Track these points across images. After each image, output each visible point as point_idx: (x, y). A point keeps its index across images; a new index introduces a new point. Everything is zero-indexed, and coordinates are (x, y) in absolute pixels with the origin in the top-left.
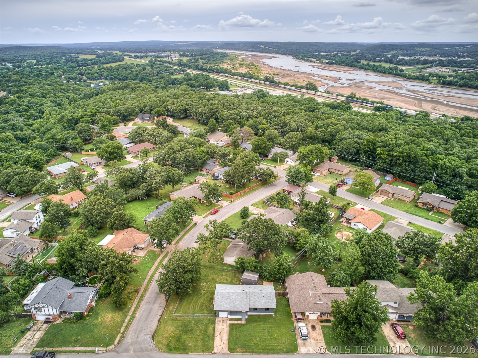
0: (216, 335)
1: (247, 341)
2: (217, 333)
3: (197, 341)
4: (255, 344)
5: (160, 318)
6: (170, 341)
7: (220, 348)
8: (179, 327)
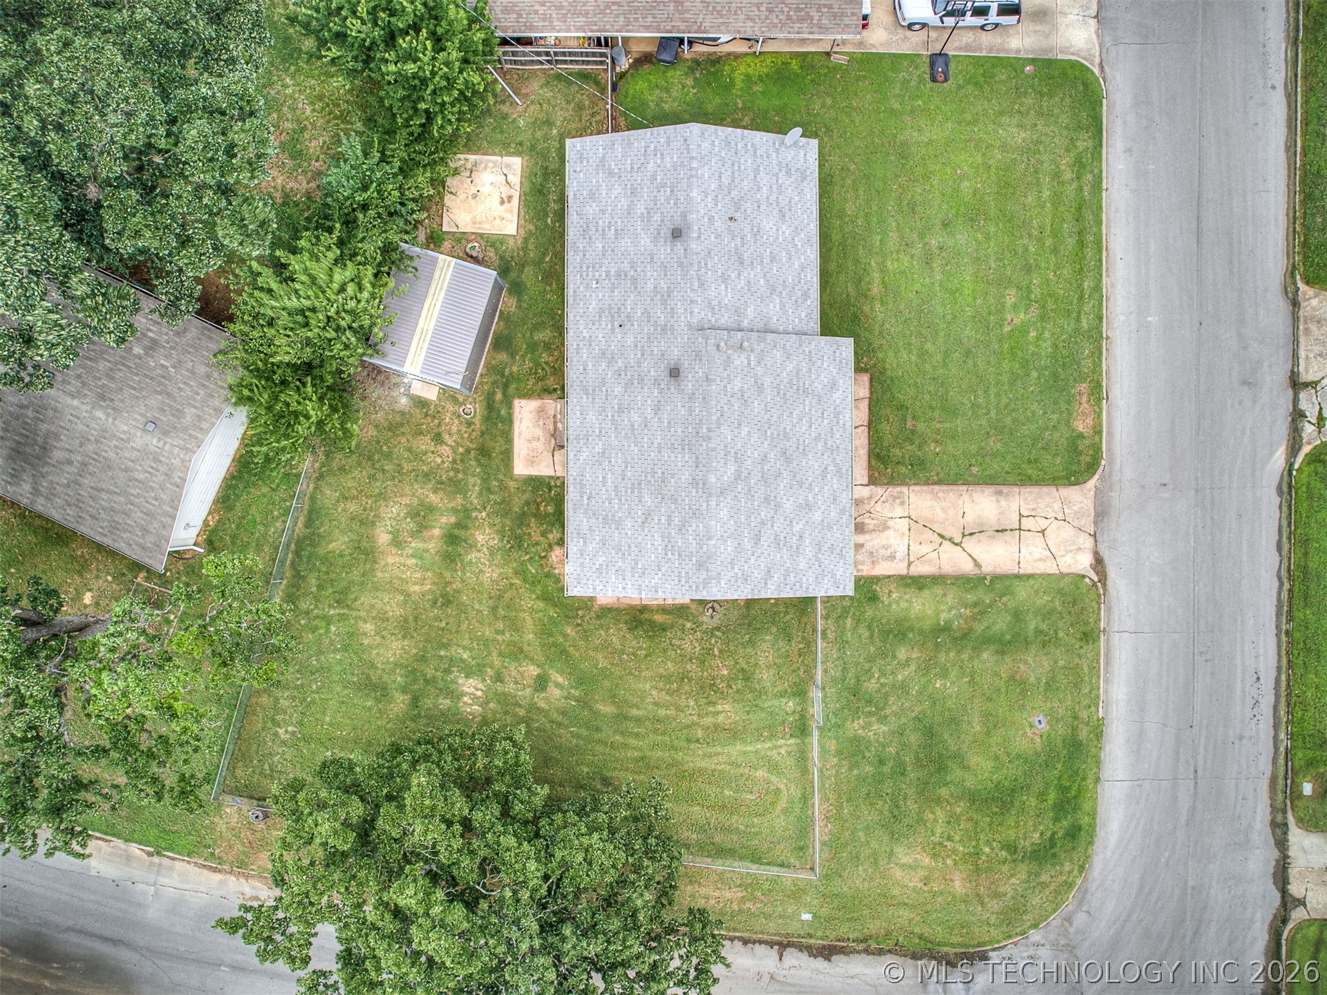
0: (967, 567)
1: (1025, 364)
2: (953, 560)
3: (1018, 684)
4: (1043, 318)
5: (801, 948)
6: (1011, 848)
7: (1060, 534)
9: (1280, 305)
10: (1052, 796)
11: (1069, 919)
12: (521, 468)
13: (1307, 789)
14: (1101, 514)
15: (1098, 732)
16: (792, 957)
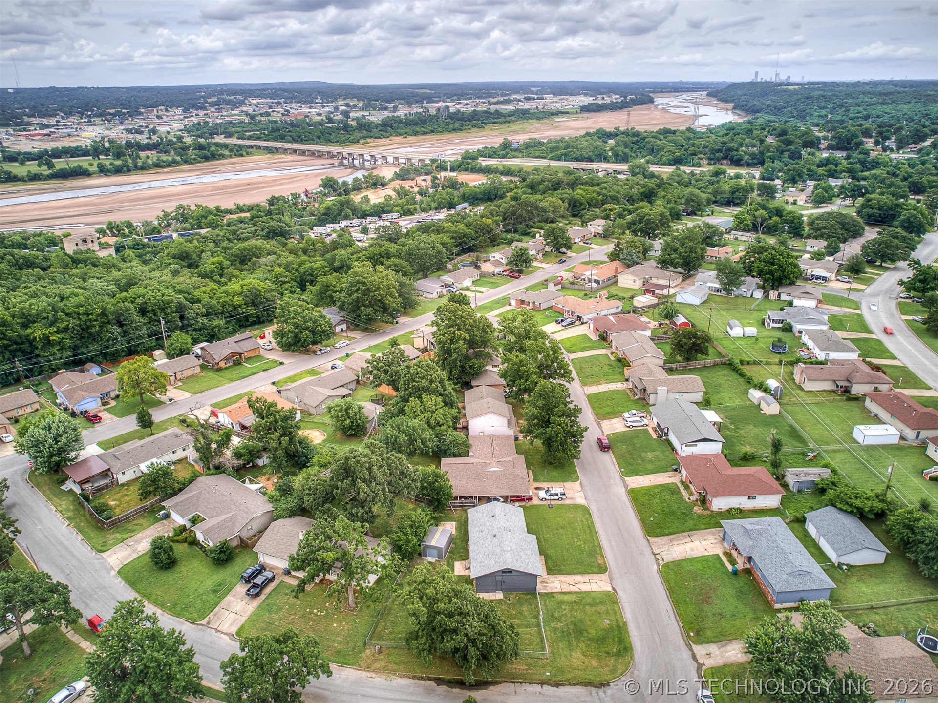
0: (578, 590)
1: (582, 551)
2: (573, 589)
3: (598, 613)
4: (585, 543)
5: (548, 684)
6: (608, 653)
7: (601, 583)
8: (570, 644)
9: (645, 542)
10: (616, 639)
11: (632, 673)
12: (456, 573)
13: (692, 634)
14: (611, 580)
15: (625, 624)
16: (545, 687)
